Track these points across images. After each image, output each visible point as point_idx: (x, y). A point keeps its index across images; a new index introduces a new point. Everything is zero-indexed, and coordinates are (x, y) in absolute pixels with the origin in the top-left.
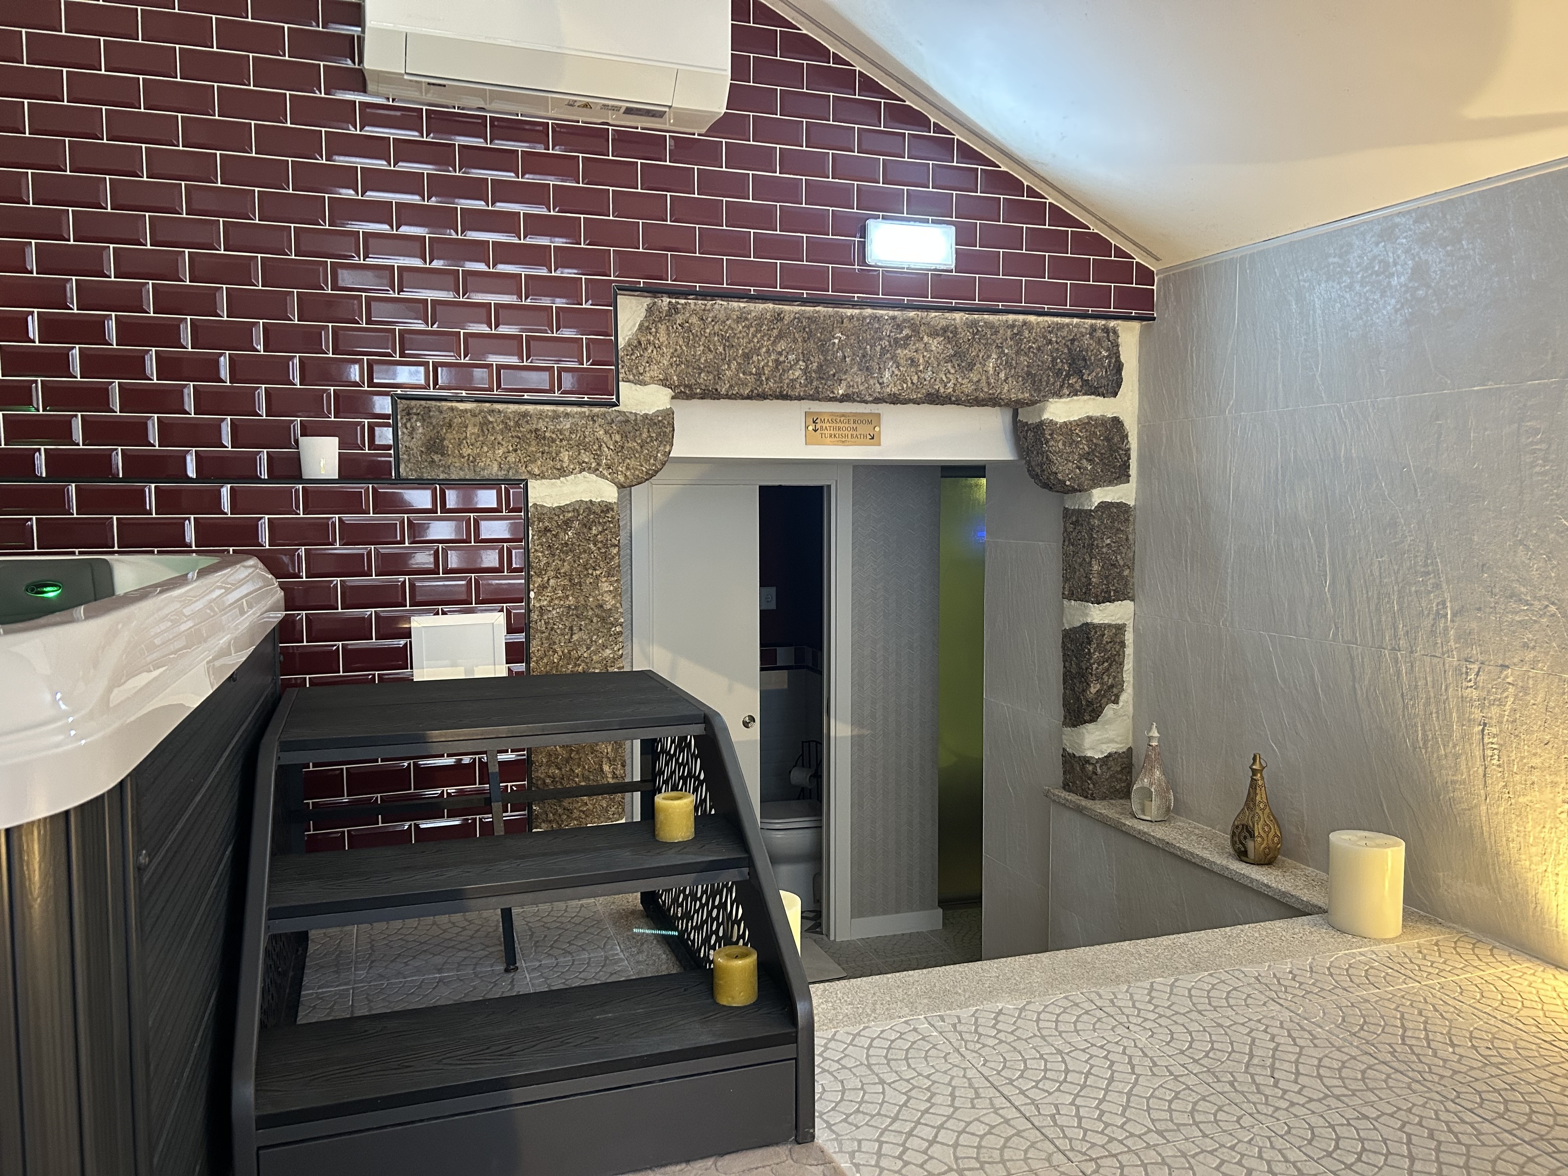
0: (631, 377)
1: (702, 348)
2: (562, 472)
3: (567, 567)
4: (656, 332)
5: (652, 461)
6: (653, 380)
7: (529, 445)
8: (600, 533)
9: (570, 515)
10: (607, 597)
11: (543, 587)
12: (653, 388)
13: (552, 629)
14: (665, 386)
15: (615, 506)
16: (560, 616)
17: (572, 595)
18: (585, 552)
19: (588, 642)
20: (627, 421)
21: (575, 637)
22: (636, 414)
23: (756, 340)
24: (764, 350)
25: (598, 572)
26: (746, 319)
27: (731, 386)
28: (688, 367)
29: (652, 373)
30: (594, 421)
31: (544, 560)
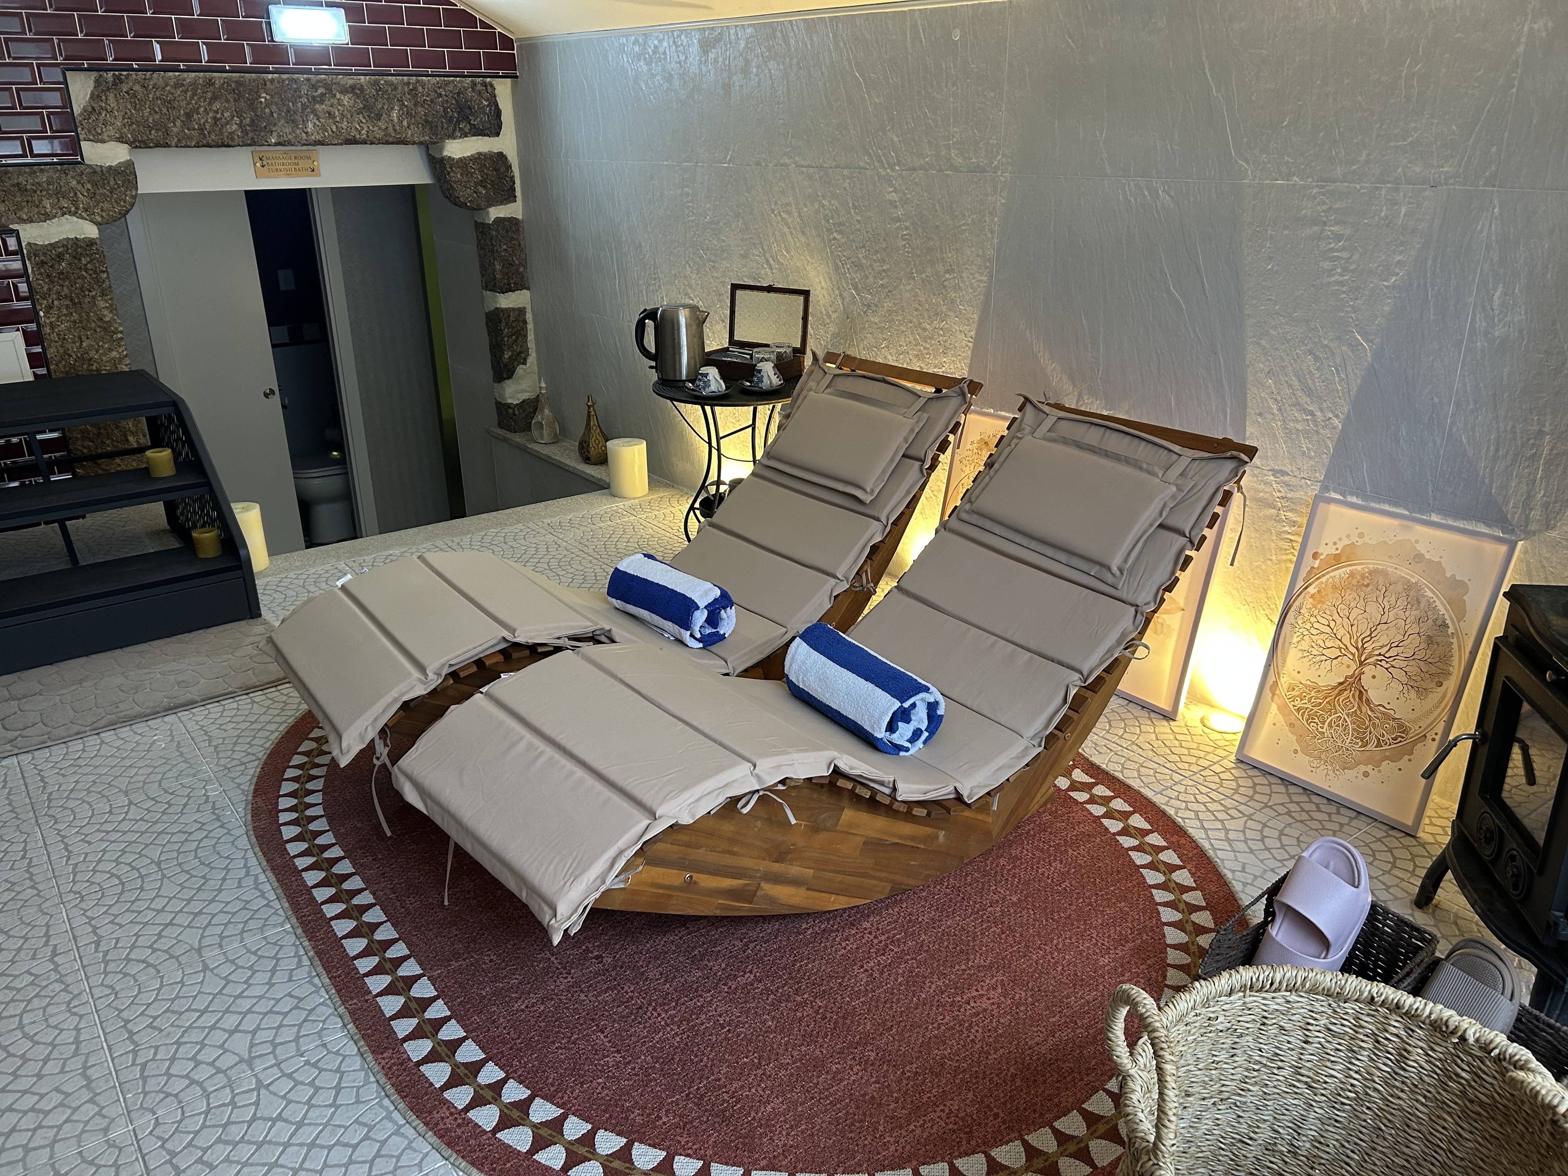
0: (91, 137)
1: (148, 110)
2: (47, 217)
3: (66, 291)
4: (107, 99)
5: (122, 203)
6: (111, 139)
7: (15, 196)
8: (89, 262)
9: (60, 250)
10: (106, 312)
11: (50, 307)
12: (113, 144)
13: (64, 339)
14: (122, 142)
15: (98, 241)
16: (69, 329)
17: (75, 312)
18: (79, 278)
19: (96, 347)
20: (95, 172)
21: (84, 344)
22: (101, 166)
23: (194, 102)
24: (202, 109)
25: (94, 293)
26: (183, 85)
27: (179, 140)
28: (139, 126)
29: (108, 133)
30: (67, 174)
31: (46, 287)
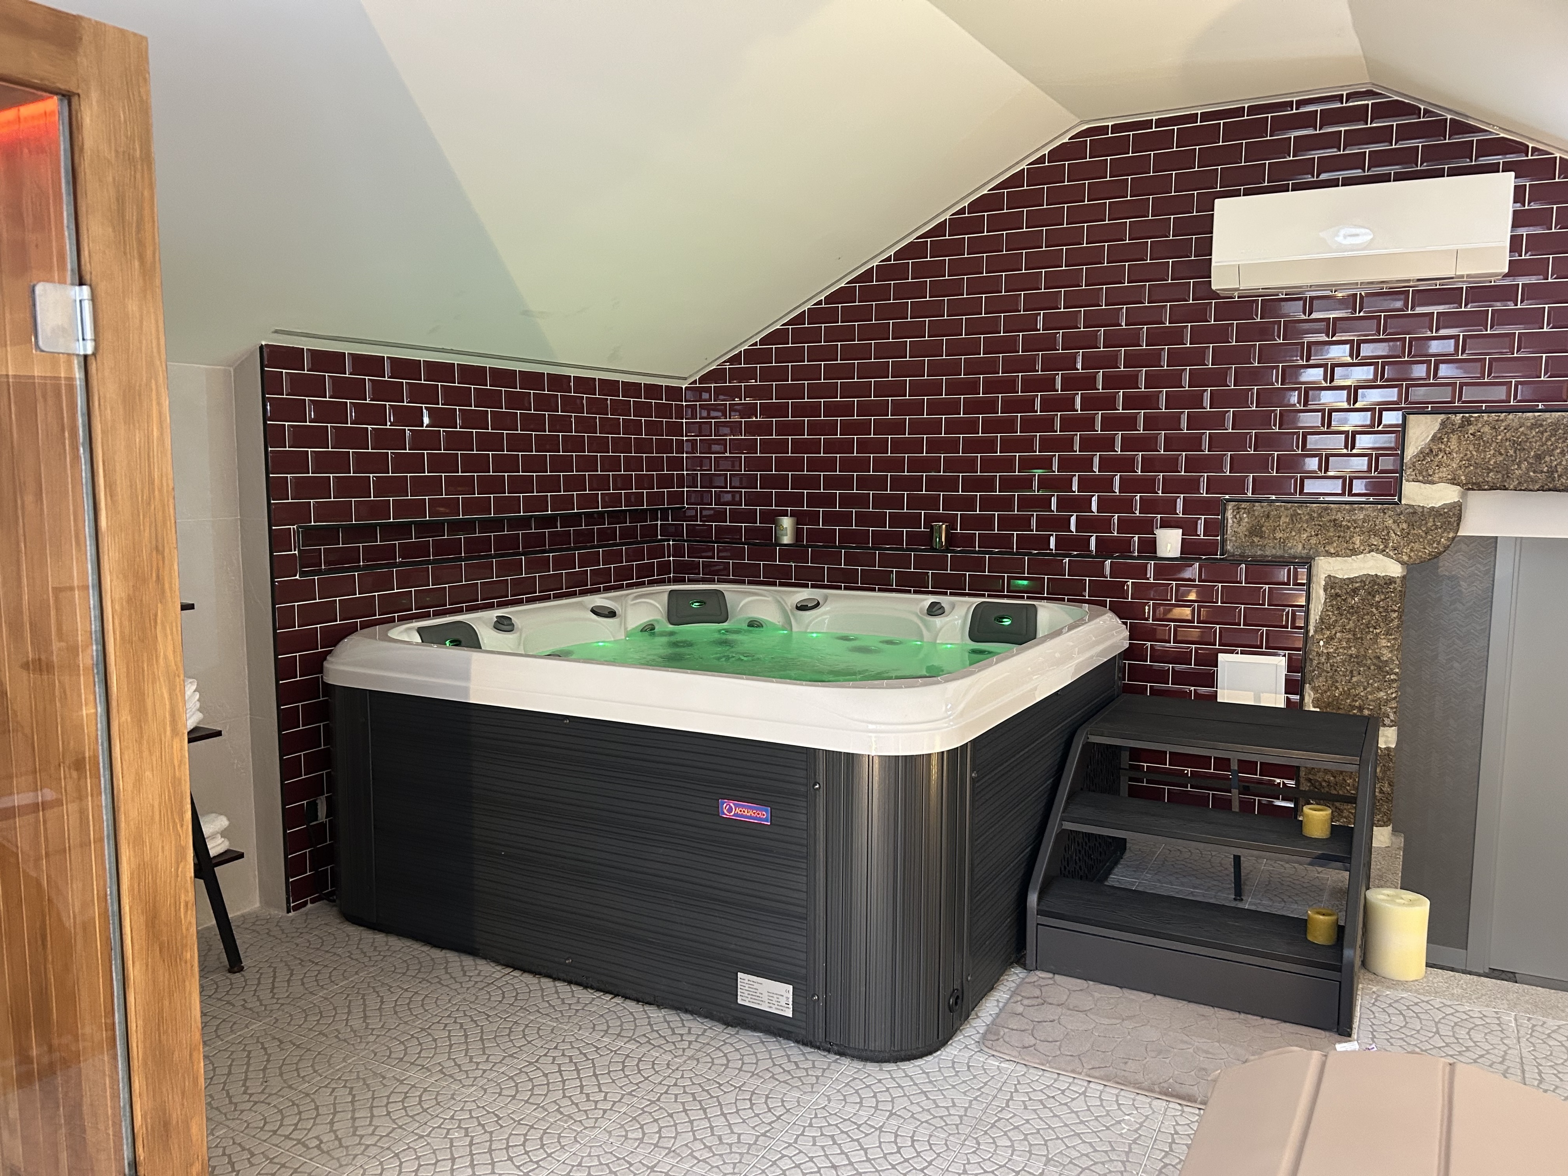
0: (1421, 478)
1: (1492, 452)
2: (1354, 552)
3: (1351, 624)
4: (1448, 441)
5: (1435, 545)
6: (1441, 480)
7: (1328, 531)
8: (1383, 600)
9: (1358, 585)
10: (1385, 651)
11: (1331, 638)
12: (1442, 485)
13: (1336, 670)
14: (1453, 484)
15: (1398, 581)
16: (1343, 662)
17: (1355, 646)
18: (1368, 614)
19: (1366, 684)
20: (1415, 513)
21: (1354, 679)
22: (1423, 507)
23: (1549, 443)
24: (1558, 451)
25: (1378, 631)
26: (1541, 425)
27: (1520, 483)
28: (1476, 468)
29: (1440, 474)
30: (1385, 513)
31: (1334, 618)
